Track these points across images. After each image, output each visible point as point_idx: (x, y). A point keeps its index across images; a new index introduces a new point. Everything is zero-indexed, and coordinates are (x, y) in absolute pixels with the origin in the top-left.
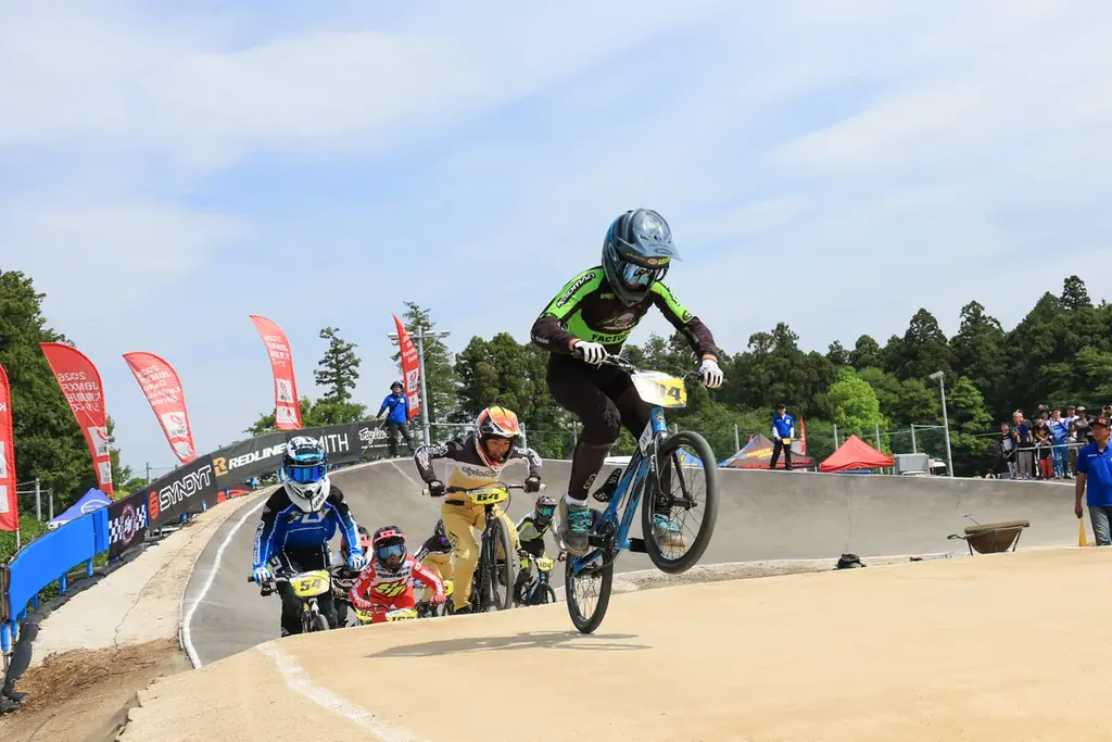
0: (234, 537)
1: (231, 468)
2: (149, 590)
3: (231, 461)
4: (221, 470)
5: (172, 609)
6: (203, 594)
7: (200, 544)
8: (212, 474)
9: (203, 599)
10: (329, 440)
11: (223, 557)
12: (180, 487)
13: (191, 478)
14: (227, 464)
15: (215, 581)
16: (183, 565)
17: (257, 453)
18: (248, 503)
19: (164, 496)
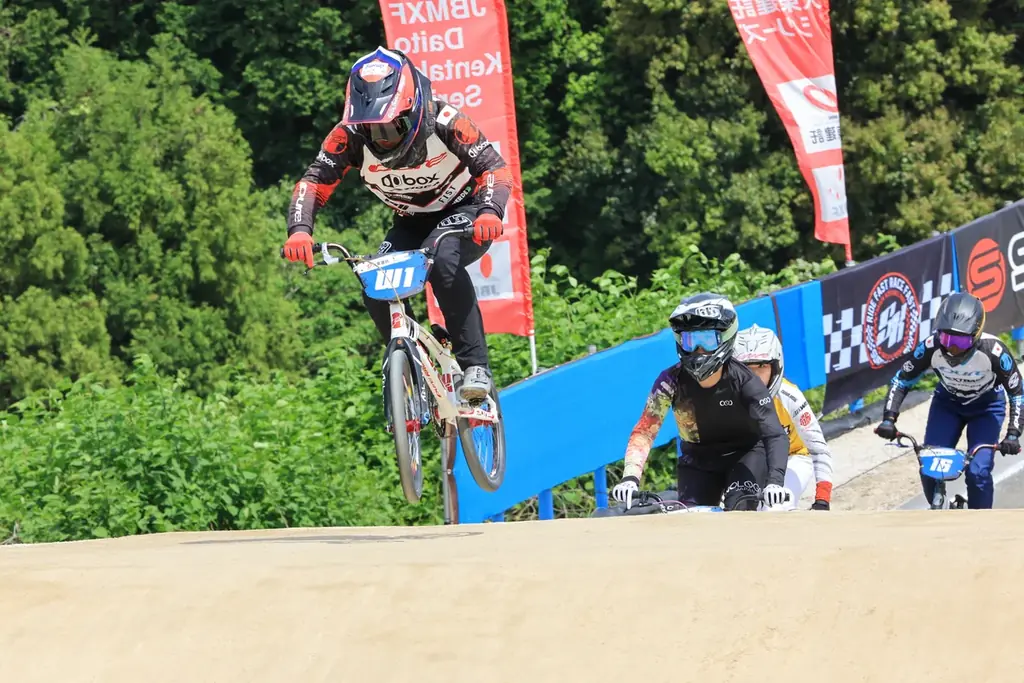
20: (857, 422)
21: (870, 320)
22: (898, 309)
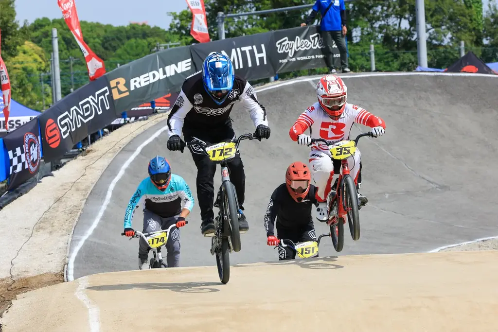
0: (127, 170)
1: (132, 88)
2: (42, 225)
3: (132, 81)
4: (120, 92)
5: (62, 245)
6: (90, 232)
7: (94, 175)
8: (110, 97)
9: (90, 237)
10: (244, 53)
11: (114, 192)
12: (78, 113)
13: (88, 102)
14: (127, 85)
15: (103, 218)
16: (76, 199)
17: (161, 70)
18: (145, 132)
19: (63, 123)
20: (18, 195)
21: (27, 151)
22: (35, 146)
